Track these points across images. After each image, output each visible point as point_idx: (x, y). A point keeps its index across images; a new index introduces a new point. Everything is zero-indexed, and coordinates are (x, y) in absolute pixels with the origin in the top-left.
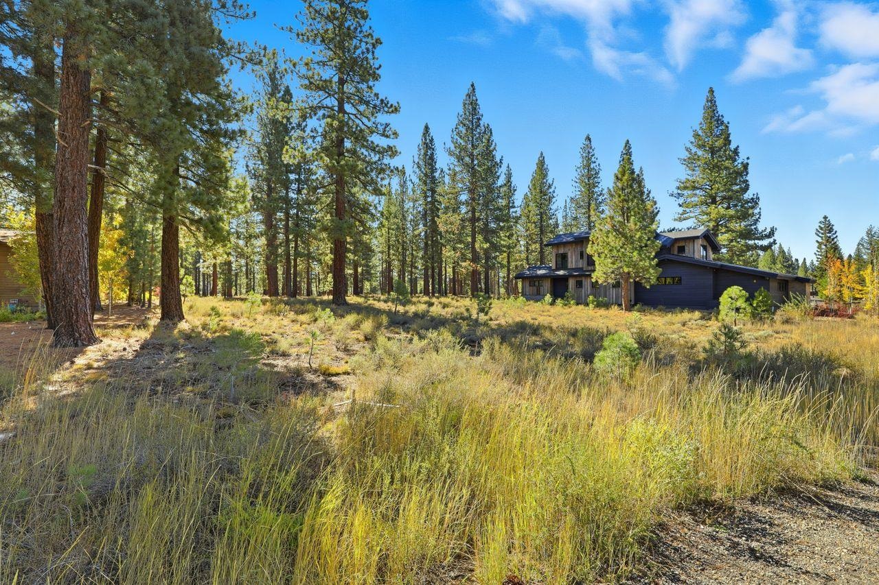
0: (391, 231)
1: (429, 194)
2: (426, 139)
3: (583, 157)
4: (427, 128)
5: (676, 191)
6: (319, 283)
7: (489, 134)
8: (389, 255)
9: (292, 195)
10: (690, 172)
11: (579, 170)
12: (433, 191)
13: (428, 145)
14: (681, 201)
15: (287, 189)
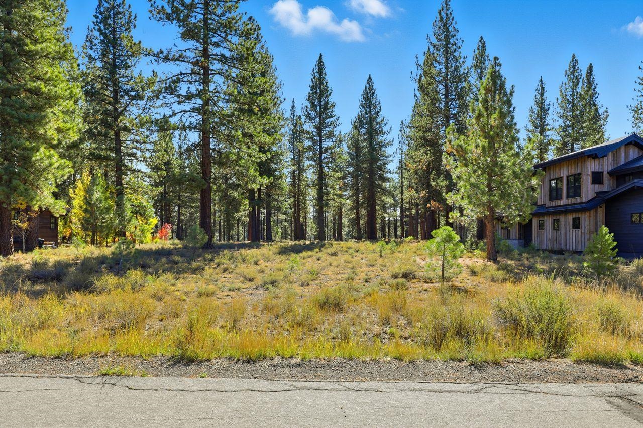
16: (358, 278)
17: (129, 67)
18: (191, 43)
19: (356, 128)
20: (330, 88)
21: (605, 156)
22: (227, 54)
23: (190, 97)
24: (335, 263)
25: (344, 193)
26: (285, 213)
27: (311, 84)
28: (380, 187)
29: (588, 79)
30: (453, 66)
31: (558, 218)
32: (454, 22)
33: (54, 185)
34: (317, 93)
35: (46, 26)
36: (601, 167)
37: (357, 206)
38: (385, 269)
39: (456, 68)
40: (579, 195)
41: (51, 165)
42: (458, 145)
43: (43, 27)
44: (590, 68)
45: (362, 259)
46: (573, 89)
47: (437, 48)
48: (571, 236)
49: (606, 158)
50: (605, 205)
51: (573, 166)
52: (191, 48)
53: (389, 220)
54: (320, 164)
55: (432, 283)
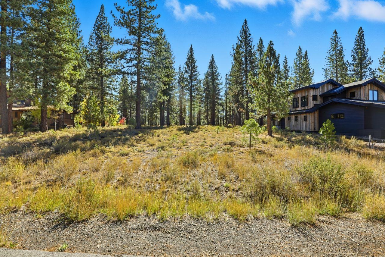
16: (206, 144)
17: (108, 49)
18: (132, 36)
19: (207, 77)
20: (195, 59)
21: (318, 88)
22: (149, 41)
23: (131, 60)
24: (196, 136)
25: (202, 105)
26: (176, 113)
27: (187, 58)
28: (217, 102)
29: (306, 57)
30: (249, 49)
31: (297, 116)
32: (249, 31)
33: (67, 99)
34: (190, 61)
35: (66, 27)
36: (316, 93)
37: (207, 111)
38: (220, 139)
39: (250, 51)
40: (307, 106)
41: (65, 90)
42: (254, 81)
43: (64, 27)
44: (306, 52)
45: (209, 134)
46: (300, 61)
47: (242, 42)
48: (303, 124)
49: (318, 89)
50: (318, 110)
51: (304, 93)
52: (133, 39)
53: (221, 117)
54: (191, 92)
55: (244, 147)
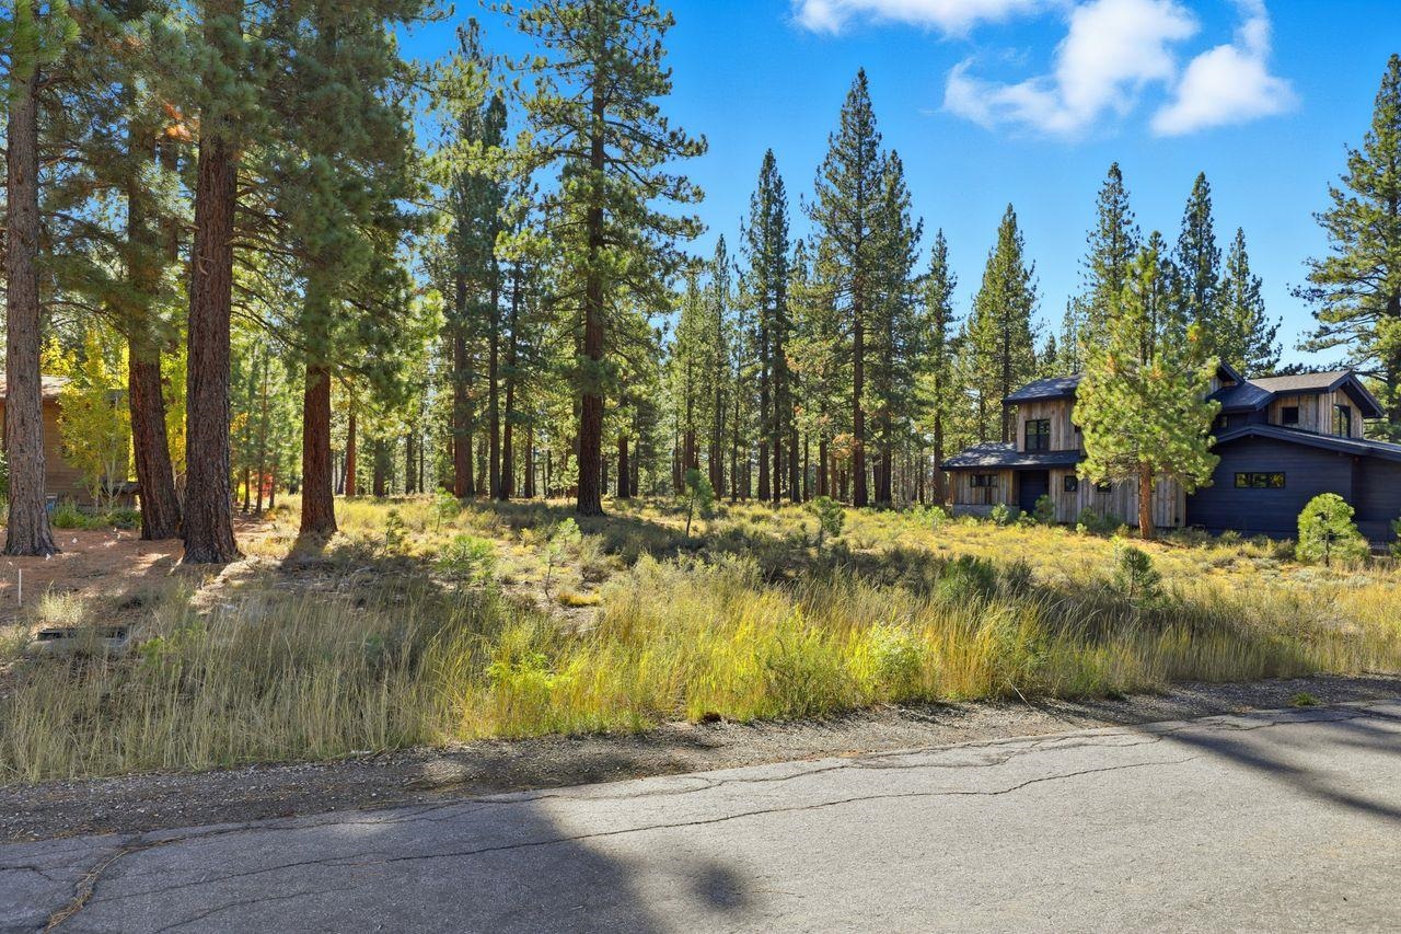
0: (695, 369)
1: (771, 294)
2: (767, 183)
3: (1102, 214)
4: (770, 160)
5: (1306, 285)
6: (550, 472)
7: (897, 170)
8: (690, 416)
9: (504, 303)
10: (1340, 243)
11: (1093, 240)
12: (781, 290)
13: (772, 194)
14: (1318, 305)
15: (496, 290)
